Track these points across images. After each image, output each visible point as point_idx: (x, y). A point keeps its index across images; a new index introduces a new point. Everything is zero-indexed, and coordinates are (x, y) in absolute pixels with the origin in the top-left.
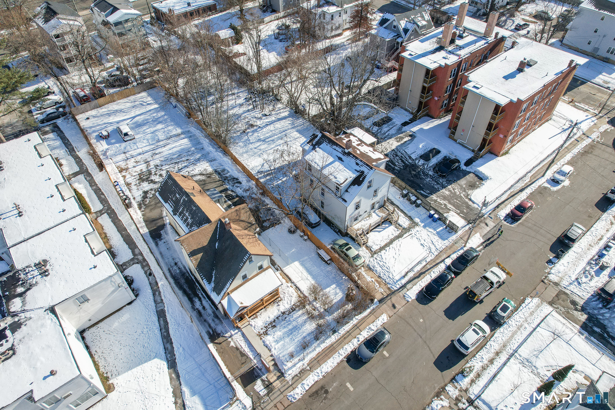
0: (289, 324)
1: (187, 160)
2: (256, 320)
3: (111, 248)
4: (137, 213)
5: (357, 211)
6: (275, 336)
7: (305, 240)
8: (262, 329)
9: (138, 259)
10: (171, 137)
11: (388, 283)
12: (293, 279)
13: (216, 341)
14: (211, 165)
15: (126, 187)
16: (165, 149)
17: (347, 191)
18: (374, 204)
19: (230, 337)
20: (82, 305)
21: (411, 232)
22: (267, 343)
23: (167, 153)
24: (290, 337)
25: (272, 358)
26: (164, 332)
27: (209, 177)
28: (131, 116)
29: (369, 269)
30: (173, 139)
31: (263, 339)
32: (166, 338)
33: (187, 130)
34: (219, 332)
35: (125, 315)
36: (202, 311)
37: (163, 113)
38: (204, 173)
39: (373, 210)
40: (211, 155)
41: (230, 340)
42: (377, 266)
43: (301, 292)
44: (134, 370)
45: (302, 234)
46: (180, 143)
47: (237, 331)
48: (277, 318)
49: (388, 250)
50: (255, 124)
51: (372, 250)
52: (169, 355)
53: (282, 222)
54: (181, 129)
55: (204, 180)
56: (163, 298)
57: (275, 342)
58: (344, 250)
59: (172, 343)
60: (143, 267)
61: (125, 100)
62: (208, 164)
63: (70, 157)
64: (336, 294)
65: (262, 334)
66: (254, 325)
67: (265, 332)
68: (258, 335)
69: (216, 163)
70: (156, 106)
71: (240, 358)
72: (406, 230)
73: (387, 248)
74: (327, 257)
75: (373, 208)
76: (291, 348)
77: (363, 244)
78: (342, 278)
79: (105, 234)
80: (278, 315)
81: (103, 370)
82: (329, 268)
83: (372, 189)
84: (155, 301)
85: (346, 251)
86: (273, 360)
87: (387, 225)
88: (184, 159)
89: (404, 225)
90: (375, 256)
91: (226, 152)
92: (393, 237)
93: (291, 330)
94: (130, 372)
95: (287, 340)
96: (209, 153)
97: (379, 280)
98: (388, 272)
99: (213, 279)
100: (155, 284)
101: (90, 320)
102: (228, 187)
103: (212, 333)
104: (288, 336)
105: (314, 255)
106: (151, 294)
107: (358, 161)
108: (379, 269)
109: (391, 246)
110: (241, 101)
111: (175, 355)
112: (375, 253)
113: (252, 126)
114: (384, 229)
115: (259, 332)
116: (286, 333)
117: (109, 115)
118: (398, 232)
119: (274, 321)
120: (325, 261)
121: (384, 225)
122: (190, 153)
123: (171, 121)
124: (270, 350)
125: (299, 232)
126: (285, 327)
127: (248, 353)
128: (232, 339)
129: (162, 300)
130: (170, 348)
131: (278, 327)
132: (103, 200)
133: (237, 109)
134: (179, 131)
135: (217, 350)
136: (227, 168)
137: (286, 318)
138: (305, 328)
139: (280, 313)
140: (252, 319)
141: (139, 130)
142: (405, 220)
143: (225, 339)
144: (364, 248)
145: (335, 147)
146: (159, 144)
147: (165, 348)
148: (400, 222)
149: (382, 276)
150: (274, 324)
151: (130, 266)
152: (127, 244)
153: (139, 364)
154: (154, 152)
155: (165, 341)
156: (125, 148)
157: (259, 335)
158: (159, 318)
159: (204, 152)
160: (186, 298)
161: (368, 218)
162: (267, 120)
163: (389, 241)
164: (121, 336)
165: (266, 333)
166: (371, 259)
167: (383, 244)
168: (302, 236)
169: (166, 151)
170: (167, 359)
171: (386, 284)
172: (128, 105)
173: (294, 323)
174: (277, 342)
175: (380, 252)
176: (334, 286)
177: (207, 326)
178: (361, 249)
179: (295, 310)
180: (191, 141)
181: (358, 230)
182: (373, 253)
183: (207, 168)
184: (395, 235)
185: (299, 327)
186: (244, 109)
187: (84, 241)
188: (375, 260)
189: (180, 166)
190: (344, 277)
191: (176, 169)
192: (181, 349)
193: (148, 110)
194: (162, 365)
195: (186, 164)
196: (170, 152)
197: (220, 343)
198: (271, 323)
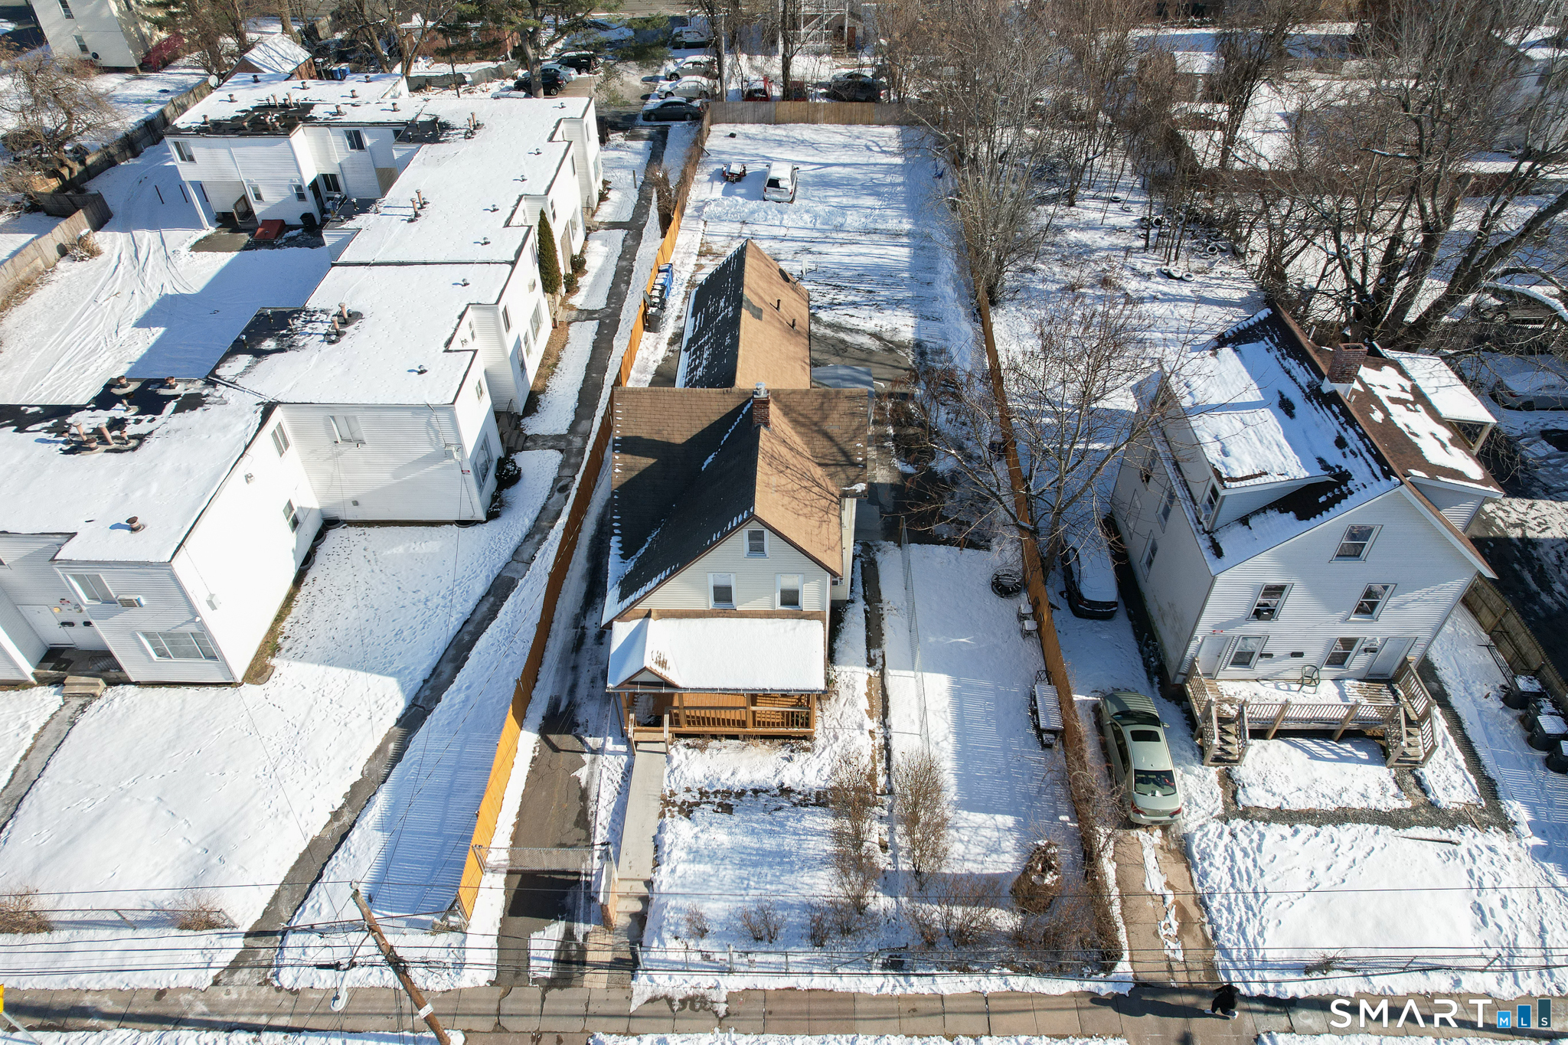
0: (771, 833)
1: (870, 292)
2: (694, 754)
3: (543, 391)
4: (656, 348)
5: (1258, 627)
6: (704, 837)
7: (1026, 634)
8: (688, 790)
9: (570, 443)
10: (875, 231)
11: (1222, 948)
12: (894, 719)
13: (554, 738)
14: (918, 328)
15: (683, 289)
16: (840, 249)
17: (1244, 521)
18: (1348, 643)
19: (594, 752)
20: (342, 447)
21: (1454, 835)
22: (668, 838)
23: (836, 259)
24: (744, 873)
25: (644, 890)
26: (469, 633)
27: (891, 350)
28: (822, 161)
29: (1182, 851)
30: (875, 237)
31: (668, 819)
32: (458, 651)
33: (927, 230)
34: (580, 720)
35: (432, 542)
36: (589, 641)
37: (900, 179)
38: (887, 336)
39: (1336, 671)
40: (938, 306)
41: (587, 757)
42: (1218, 861)
43: (888, 767)
44: (334, 671)
45: (1026, 609)
46: (882, 252)
47: (623, 748)
48: (756, 792)
49: (1302, 836)
50: (1123, 283)
51: (1241, 795)
52: (428, 693)
53: (995, 547)
54: (915, 224)
55: (870, 352)
56: (538, 555)
57: (690, 851)
58: (1127, 731)
59: (458, 669)
60: (562, 466)
61: (841, 128)
62: (911, 321)
63: (636, 192)
64: (994, 849)
65: (674, 804)
66: (675, 763)
67: (691, 805)
68: (663, 798)
69: (933, 327)
70: (899, 160)
71: (569, 826)
72: (1433, 814)
73: (1306, 829)
74: (1050, 719)
75: (1337, 660)
76: (721, 905)
77: (1218, 760)
78: (1056, 815)
79: (559, 359)
80: (765, 786)
81: (288, 626)
82: (1036, 757)
83: (1358, 575)
84: (517, 552)
85: (1128, 737)
86: (645, 900)
87: (1363, 755)
88: (862, 287)
89: (1440, 793)
90: (1238, 824)
91: (980, 316)
92: (1357, 804)
93: (764, 854)
94: (323, 668)
95: (729, 873)
96: (935, 299)
97: (1194, 912)
98: (1249, 907)
99: (642, 550)
100: (552, 514)
101: (356, 503)
102: (918, 392)
103: (562, 709)
104: (742, 864)
105: (1017, 690)
106: (525, 530)
107: (1350, 435)
108: (1219, 875)
109: (1328, 829)
110: (1127, 221)
111: (439, 700)
112: (1245, 814)
113: (1105, 282)
114: (1342, 759)
115: (673, 794)
116: (741, 850)
117: (780, 143)
118: (1397, 805)
119: (741, 794)
120: (1037, 727)
121: (1348, 746)
122: (889, 281)
123: (905, 201)
124: (657, 863)
125: (1023, 603)
126: (753, 832)
127: (599, 829)
128: (593, 761)
129: (533, 558)
130: (445, 676)
131: (736, 818)
132: (616, 295)
133: (1101, 234)
134: (906, 225)
135: (534, 759)
136: (954, 351)
137: (780, 809)
138: (807, 880)
139: (775, 783)
140: (688, 746)
141: (816, 193)
142: (1457, 778)
143: (578, 746)
144: (1213, 773)
145: (1291, 363)
146: (834, 235)
147: (435, 670)
148: (1428, 772)
149: (1214, 904)
150: (732, 801)
151: (544, 447)
152: (579, 400)
153: (353, 666)
154: (808, 245)
155: (452, 652)
156: (752, 212)
157: (667, 802)
158: (488, 594)
159: (925, 292)
160: (584, 587)
161: (1296, 687)
162: (1161, 288)
163: (1332, 807)
164: (384, 579)
165: (687, 810)
166: (1213, 827)
167: (1297, 803)
168: (1022, 617)
169: (835, 255)
170: (416, 698)
171: (1211, 942)
172: (840, 139)
173: (789, 842)
174: (696, 855)
175: (1267, 822)
176: (1009, 821)
177: (568, 684)
178: (1198, 769)
179: (824, 805)
180: (915, 256)
181: (1231, 701)
182: (1235, 809)
183: (902, 328)
184: (1373, 804)
185: (791, 863)
186: (1116, 242)
187: (459, 313)
188: (1227, 838)
189: (841, 297)
190: (1064, 818)
191: (827, 299)
192: (462, 696)
193: (872, 160)
194: (392, 703)
195: (857, 299)
196: (846, 260)
197: (556, 749)
198: (727, 793)
